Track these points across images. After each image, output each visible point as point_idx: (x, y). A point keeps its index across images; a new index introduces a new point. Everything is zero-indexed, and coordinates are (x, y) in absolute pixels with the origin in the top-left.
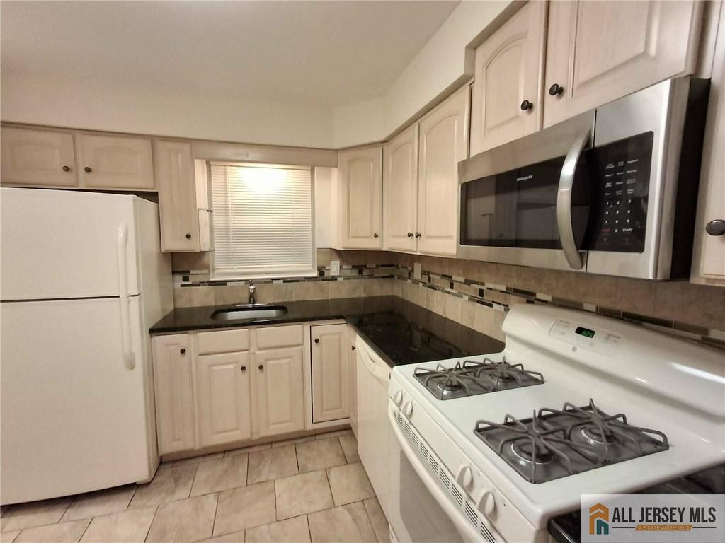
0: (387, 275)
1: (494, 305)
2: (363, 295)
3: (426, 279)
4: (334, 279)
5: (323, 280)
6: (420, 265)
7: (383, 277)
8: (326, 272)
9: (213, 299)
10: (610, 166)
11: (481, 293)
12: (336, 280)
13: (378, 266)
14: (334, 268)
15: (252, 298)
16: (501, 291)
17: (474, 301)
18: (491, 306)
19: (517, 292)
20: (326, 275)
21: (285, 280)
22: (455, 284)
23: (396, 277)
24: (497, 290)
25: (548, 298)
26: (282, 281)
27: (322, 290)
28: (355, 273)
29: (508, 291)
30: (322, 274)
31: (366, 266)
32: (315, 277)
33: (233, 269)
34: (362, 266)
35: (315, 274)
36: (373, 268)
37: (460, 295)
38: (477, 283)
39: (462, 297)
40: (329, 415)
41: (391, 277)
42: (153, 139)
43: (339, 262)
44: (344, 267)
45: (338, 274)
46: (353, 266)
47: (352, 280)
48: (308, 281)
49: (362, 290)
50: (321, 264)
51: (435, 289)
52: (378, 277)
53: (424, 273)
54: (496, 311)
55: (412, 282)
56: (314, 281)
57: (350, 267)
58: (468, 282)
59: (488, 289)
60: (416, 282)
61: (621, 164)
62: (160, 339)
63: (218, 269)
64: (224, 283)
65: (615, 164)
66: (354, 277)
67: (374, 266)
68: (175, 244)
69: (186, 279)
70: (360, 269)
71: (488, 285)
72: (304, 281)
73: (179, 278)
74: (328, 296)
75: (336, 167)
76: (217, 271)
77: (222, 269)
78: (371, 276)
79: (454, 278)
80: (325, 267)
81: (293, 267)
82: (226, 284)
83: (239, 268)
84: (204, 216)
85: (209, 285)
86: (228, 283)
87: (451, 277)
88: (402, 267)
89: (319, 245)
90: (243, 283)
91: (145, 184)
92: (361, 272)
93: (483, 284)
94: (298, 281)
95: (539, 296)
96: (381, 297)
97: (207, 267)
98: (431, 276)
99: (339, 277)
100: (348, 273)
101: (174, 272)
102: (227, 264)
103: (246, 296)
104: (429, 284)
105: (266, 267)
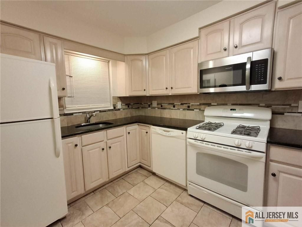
0: (137, 107)
1: (195, 110)
2: (130, 116)
3: (160, 106)
4: (119, 110)
5: (115, 111)
6: (156, 101)
7: (136, 108)
8: (116, 107)
9: (66, 123)
10: (257, 65)
11: (189, 107)
12: (120, 110)
13: (134, 104)
14: (119, 105)
16: (197, 105)
17: (186, 110)
18: (194, 110)
19: (204, 104)
20: (116, 108)
22: (176, 106)
23: (140, 108)
24: (196, 105)
25: (216, 104)
26: (99, 112)
27: (115, 115)
28: (127, 107)
29: (200, 104)
30: (115, 108)
31: (130, 104)
32: (112, 109)
33: (75, 107)
34: (128, 104)
35: (112, 108)
36: (133, 105)
37: (179, 109)
38: (187, 104)
39: (180, 110)
40: (134, 163)
41: (138, 108)
43: (121, 102)
44: (123, 104)
45: (121, 108)
46: (126, 104)
47: (126, 110)
48: (109, 111)
49: (129, 114)
50: (114, 104)
51: (165, 109)
52: (134, 108)
53: (158, 104)
54: (196, 111)
55: (151, 108)
56: (112, 111)
57: (125, 104)
58: (182, 104)
59: (192, 105)
60: (154, 108)
61: (260, 65)
63: (67, 107)
65: (259, 65)
66: (127, 109)
67: (133, 104)
70: (128, 105)
71: (191, 104)
72: (107, 111)
74: (117, 117)
75: (125, 62)
76: (67, 108)
77: (70, 107)
78: (132, 108)
79: (175, 104)
80: (116, 105)
81: (103, 105)
82: (73, 115)
83: (78, 107)
85: (64, 116)
86: (74, 114)
87: (174, 104)
88: (144, 103)
89: (113, 95)
90: (81, 114)
92: (128, 107)
93: (190, 104)
94: (105, 111)
95: (212, 104)
96: (136, 116)
97: (63, 106)
98: (162, 105)
99: (121, 109)
100: (124, 107)
102: (72, 105)
104: (162, 108)
105: (91, 106)
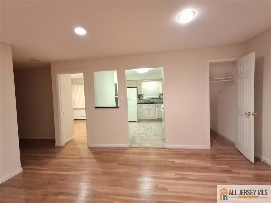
15: (149, 101)
21: (154, 99)
30: (160, 98)
35: (159, 98)
42: (137, 80)
50: (160, 96)
62: (138, 105)
64: (145, 99)
68: (139, 94)
69: (140, 98)
72: (157, 99)
73: (139, 98)
77: (145, 97)
81: (155, 97)
84: (142, 89)
85: (143, 99)
89: (159, 93)
91: (136, 86)
97: (143, 97)
101: (139, 97)
103: (148, 101)
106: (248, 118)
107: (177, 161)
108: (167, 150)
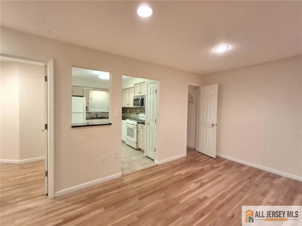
3: (129, 112)
15: (97, 116)
21: (103, 113)
23: (124, 113)
63: (89, 110)
72: (106, 113)
81: (104, 110)
82: (91, 113)
85: (88, 113)
87: (133, 111)
88: (125, 110)
90: (94, 113)
91: (81, 95)
103: (95, 115)
106: (212, 128)
107: (183, 172)
108: (161, 166)
